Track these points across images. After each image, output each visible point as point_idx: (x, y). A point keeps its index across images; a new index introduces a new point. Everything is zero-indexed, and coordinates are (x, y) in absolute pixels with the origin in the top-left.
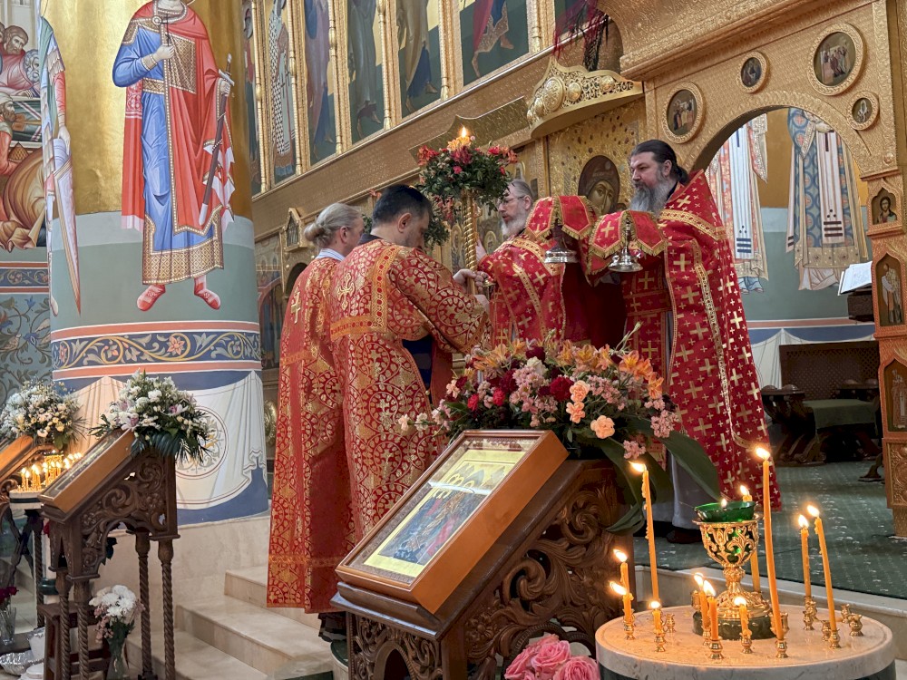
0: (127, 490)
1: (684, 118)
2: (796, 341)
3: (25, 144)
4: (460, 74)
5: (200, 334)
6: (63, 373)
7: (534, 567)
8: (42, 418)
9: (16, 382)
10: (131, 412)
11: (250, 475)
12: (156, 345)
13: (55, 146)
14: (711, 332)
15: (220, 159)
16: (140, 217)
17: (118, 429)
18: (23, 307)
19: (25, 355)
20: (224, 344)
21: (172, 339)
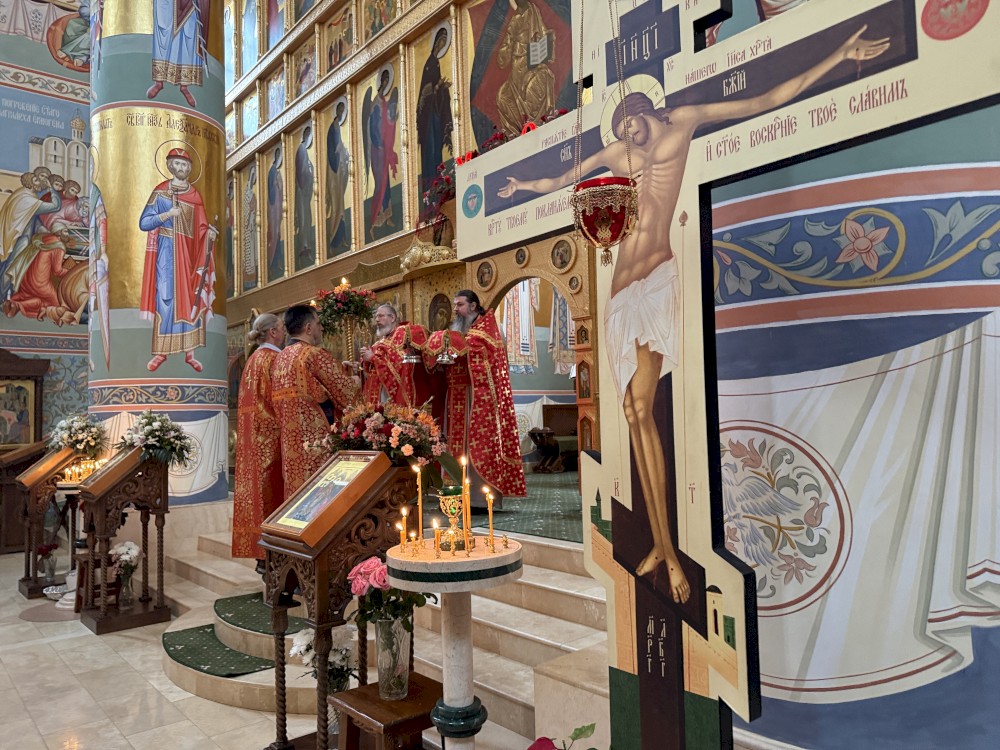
0: (136, 483)
1: (486, 278)
2: (552, 403)
3: (74, 257)
4: (363, 238)
5: (188, 387)
6: (95, 409)
7: (369, 522)
8: (80, 437)
9: (60, 412)
10: (141, 435)
11: (217, 476)
12: (159, 393)
13: (98, 265)
14: (491, 399)
15: (207, 279)
16: (152, 312)
17: (132, 446)
18: (67, 363)
19: (67, 395)
20: (203, 394)
21: (169, 389)
